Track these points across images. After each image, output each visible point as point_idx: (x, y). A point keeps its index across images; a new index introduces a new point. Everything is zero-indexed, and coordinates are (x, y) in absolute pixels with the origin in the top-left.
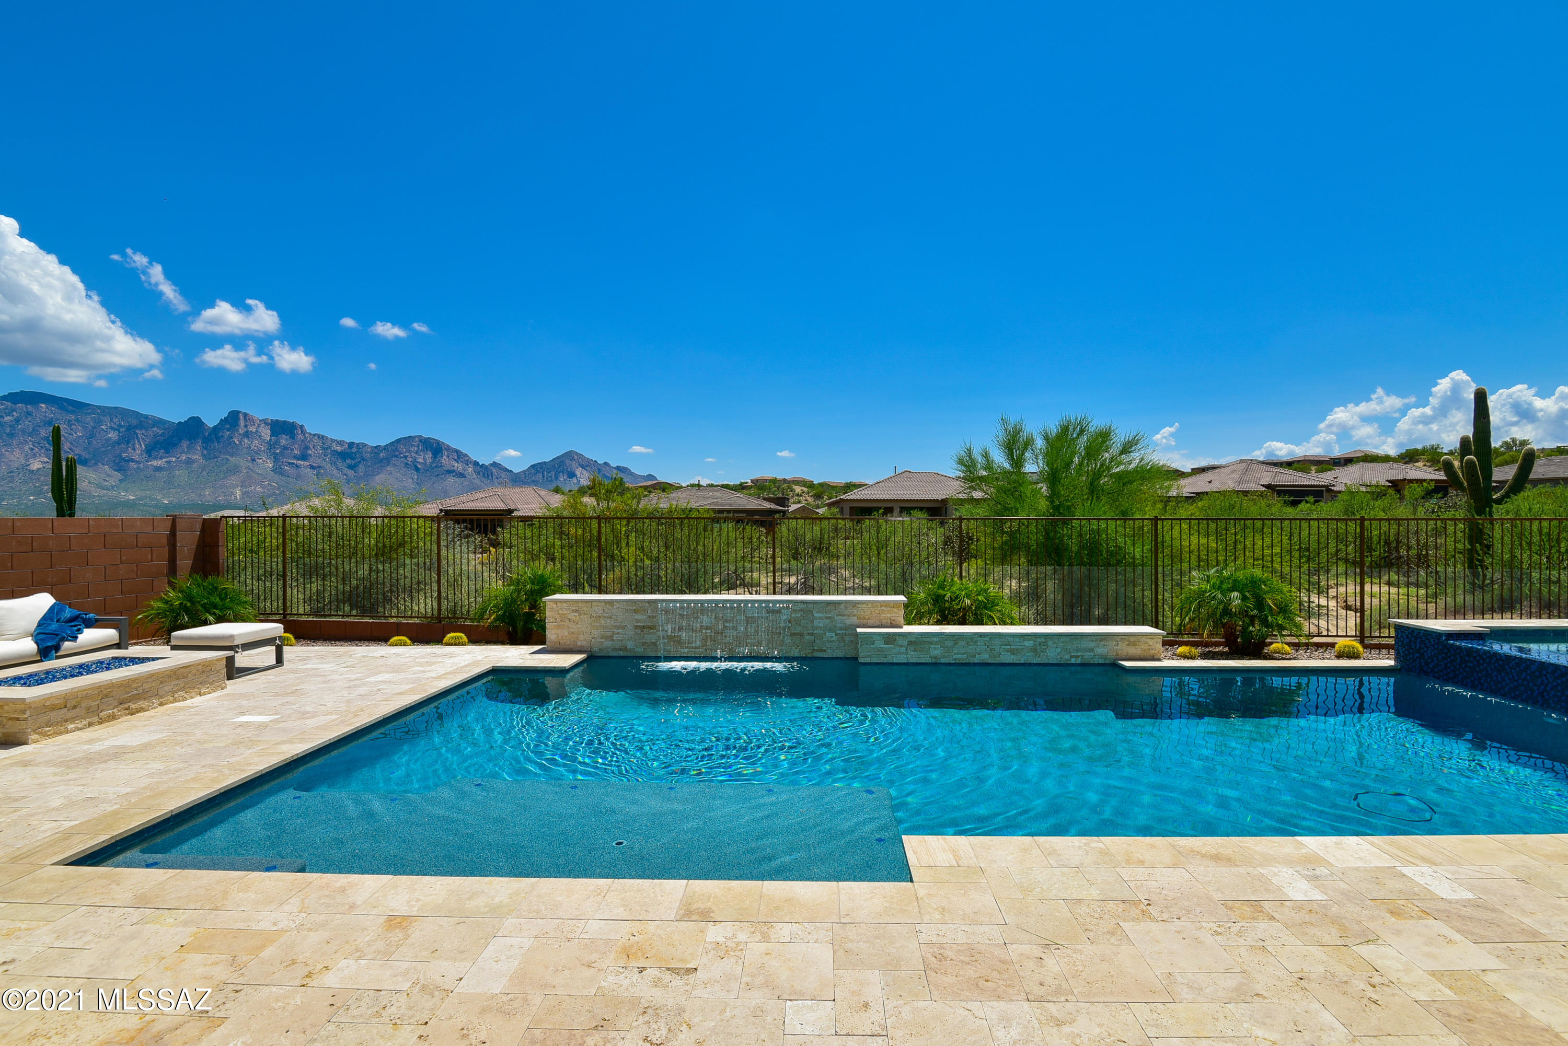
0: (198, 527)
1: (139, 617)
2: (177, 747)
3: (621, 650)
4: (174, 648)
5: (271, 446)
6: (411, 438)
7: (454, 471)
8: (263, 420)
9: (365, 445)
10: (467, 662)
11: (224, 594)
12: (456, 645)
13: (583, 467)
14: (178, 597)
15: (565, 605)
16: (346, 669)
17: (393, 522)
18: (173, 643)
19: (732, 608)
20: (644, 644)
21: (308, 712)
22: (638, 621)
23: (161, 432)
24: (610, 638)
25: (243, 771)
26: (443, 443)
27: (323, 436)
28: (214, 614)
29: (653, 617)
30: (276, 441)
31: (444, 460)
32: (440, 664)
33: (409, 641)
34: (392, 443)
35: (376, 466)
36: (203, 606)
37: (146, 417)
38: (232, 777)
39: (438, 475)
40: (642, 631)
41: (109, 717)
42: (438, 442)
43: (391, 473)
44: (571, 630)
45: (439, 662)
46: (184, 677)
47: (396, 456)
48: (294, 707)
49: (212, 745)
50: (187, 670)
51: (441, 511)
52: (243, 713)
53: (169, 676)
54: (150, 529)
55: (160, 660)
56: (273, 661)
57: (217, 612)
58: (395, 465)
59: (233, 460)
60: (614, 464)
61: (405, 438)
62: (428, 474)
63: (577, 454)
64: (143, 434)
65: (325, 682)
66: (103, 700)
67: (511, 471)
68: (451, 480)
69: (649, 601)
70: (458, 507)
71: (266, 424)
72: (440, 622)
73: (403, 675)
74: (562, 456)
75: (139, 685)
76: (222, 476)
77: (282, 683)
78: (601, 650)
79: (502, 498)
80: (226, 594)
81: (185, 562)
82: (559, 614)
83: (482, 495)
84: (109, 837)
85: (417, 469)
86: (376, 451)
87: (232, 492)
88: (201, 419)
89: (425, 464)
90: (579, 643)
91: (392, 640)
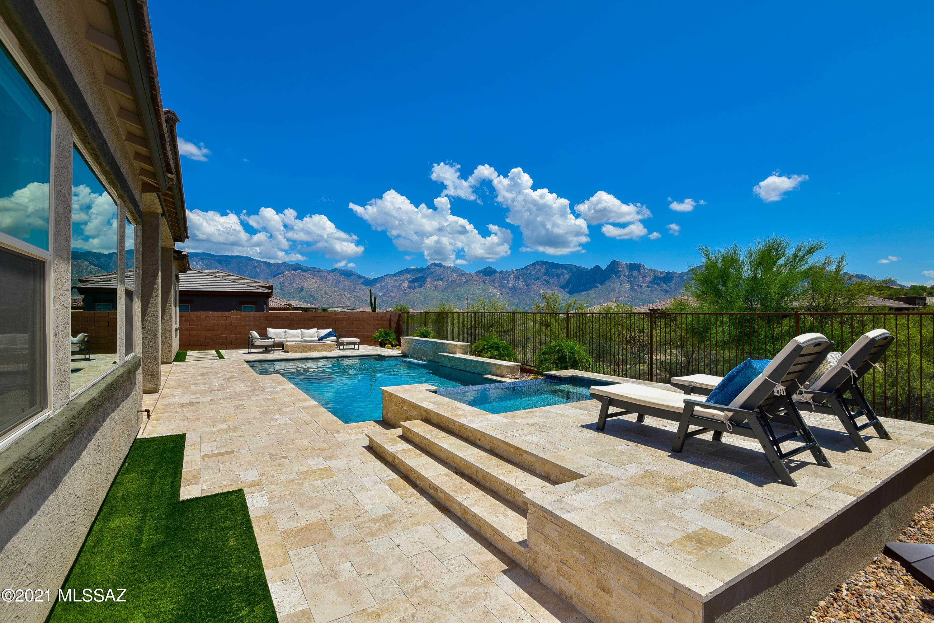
0: (398, 315)
5: (629, 277)
8: (625, 264)
9: (675, 273)
27: (653, 270)
30: (631, 274)
35: (681, 284)
54: (385, 315)
59: (612, 285)
71: (627, 266)
81: (394, 325)
86: (681, 275)
88: (599, 267)
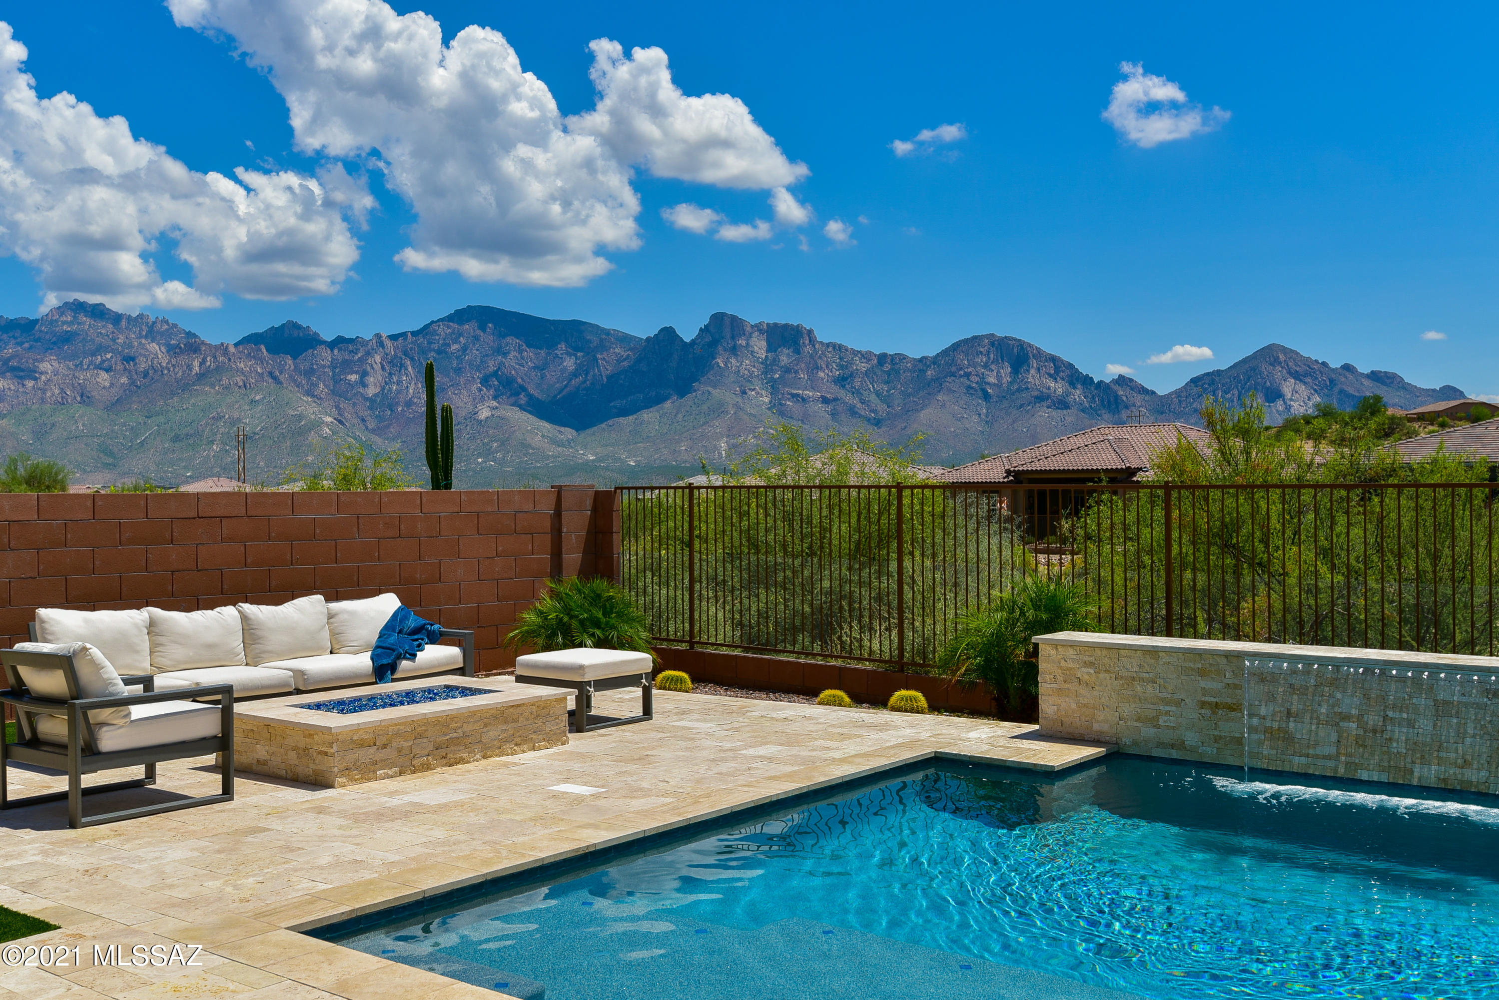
0: (589, 503)
1: (511, 634)
2: (471, 814)
3: (1172, 746)
4: (520, 679)
5: (768, 366)
6: (975, 340)
7: (1048, 397)
8: (756, 325)
9: (902, 357)
10: (900, 741)
11: (608, 606)
12: (906, 711)
13: (1297, 376)
14: (555, 607)
15: (1071, 651)
16: (726, 733)
17: (928, 492)
18: (519, 671)
19: (1402, 679)
20: (1217, 739)
21: (641, 789)
22: (1205, 692)
23: (625, 355)
24: (1153, 721)
25: (523, 855)
26: (1030, 345)
27: (840, 346)
28: (593, 635)
29: (1237, 687)
30: (774, 360)
31: (1032, 377)
32: (858, 740)
33: (847, 699)
34: (945, 352)
35: (921, 394)
36: (582, 622)
37: (607, 332)
38: (505, 861)
39: (1022, 406)
40: (1214, 713)
41: (423, 765)
42: (1021, 344)
43: (943, 406)
44: (1082, 700)
45: (859, 736)
46: (514, 721)
47: (953, 374)
48: (629, 779)
49: (509, 816)
50: (519, 710)
51: (1008, 472)
52: (566, 780)
53: (495, 717)
54: (529, 507)
55: (492, 694)
56: (639, 712)
57: (598, 632)
58: (950, 391)
59: (716, 393)
60: (1364, 368)
61: (966, 341)
62: (1006, 404)
63: (1284, 350)
64: (604, 359)
65: (688, 749)
66: (418, 741)
67: (1153, 393)
68: (1043, 413)
69: (1229, 655)
70: (1037, 466)
71: (761, 331)
72: (902, 670)
73: (795, 751)
74: (1254, 356)
75: (459, 725)
76: (702, 420)
77: (636, 743)
78: (1135, 743)
79: (1115, 446)
80: (612, 607)
81: (573, 557)
82: (1061, 668)
83: (1080, 441)
84: (350, 909)
85: (986, 397)
86: (920, 366)
87: (715, 446)
88: (674, 332)
89: (999, 386)
90: (1096, 727)
91: (822, 696)
